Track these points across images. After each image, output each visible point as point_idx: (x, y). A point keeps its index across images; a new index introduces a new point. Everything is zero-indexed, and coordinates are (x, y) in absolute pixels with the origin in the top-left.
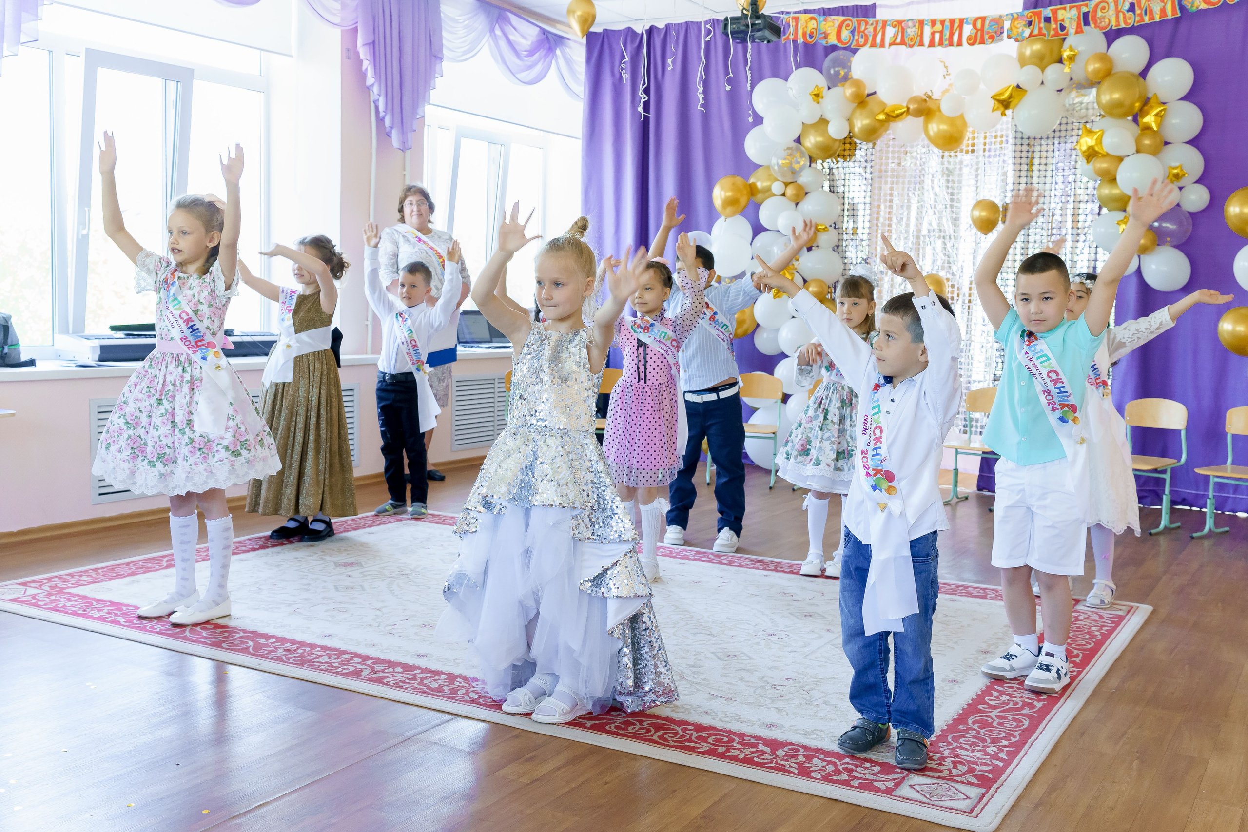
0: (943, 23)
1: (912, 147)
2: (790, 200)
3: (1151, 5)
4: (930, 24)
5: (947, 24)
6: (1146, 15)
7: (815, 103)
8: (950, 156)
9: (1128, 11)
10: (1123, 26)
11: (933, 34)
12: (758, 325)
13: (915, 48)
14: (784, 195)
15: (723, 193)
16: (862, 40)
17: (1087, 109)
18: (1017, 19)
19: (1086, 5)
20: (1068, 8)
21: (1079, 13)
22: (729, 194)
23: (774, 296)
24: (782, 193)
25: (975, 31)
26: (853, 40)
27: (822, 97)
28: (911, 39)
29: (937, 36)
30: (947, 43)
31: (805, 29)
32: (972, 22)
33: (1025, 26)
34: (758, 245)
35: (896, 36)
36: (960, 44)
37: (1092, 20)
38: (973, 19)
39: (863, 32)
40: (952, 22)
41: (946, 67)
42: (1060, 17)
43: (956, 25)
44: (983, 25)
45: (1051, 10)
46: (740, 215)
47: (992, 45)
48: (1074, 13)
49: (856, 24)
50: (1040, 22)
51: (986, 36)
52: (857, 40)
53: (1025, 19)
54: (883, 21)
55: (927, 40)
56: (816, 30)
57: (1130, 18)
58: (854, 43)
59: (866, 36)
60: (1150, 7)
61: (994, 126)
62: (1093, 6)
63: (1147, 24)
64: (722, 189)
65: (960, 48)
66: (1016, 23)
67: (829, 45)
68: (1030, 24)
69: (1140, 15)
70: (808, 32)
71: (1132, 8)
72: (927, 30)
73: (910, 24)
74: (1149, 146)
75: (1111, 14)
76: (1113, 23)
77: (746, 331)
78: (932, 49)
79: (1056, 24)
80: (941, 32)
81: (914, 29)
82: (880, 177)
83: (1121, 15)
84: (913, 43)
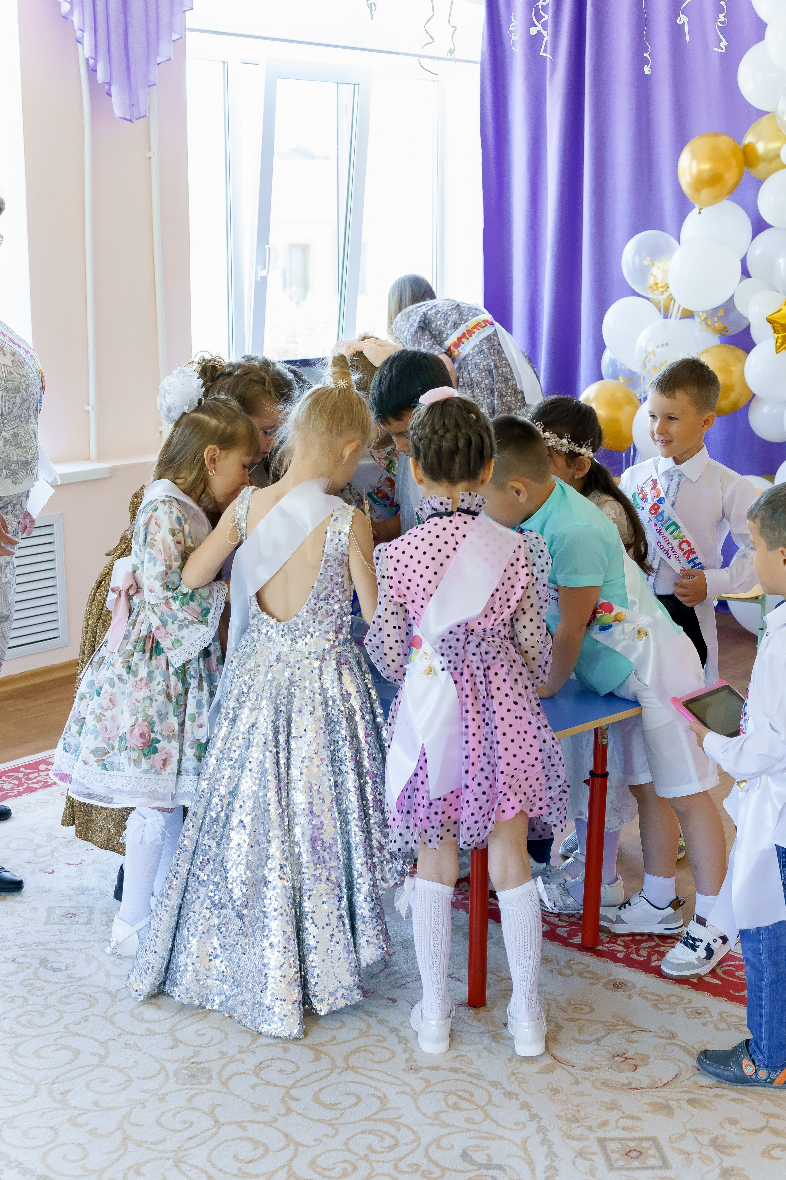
12: (754, 395)
15: (694, 164)
22: (706, 166)
23: (777, 348)
34: (758, 252)
46: (728, 199)
64: (694, 156)
77: (736, 403)
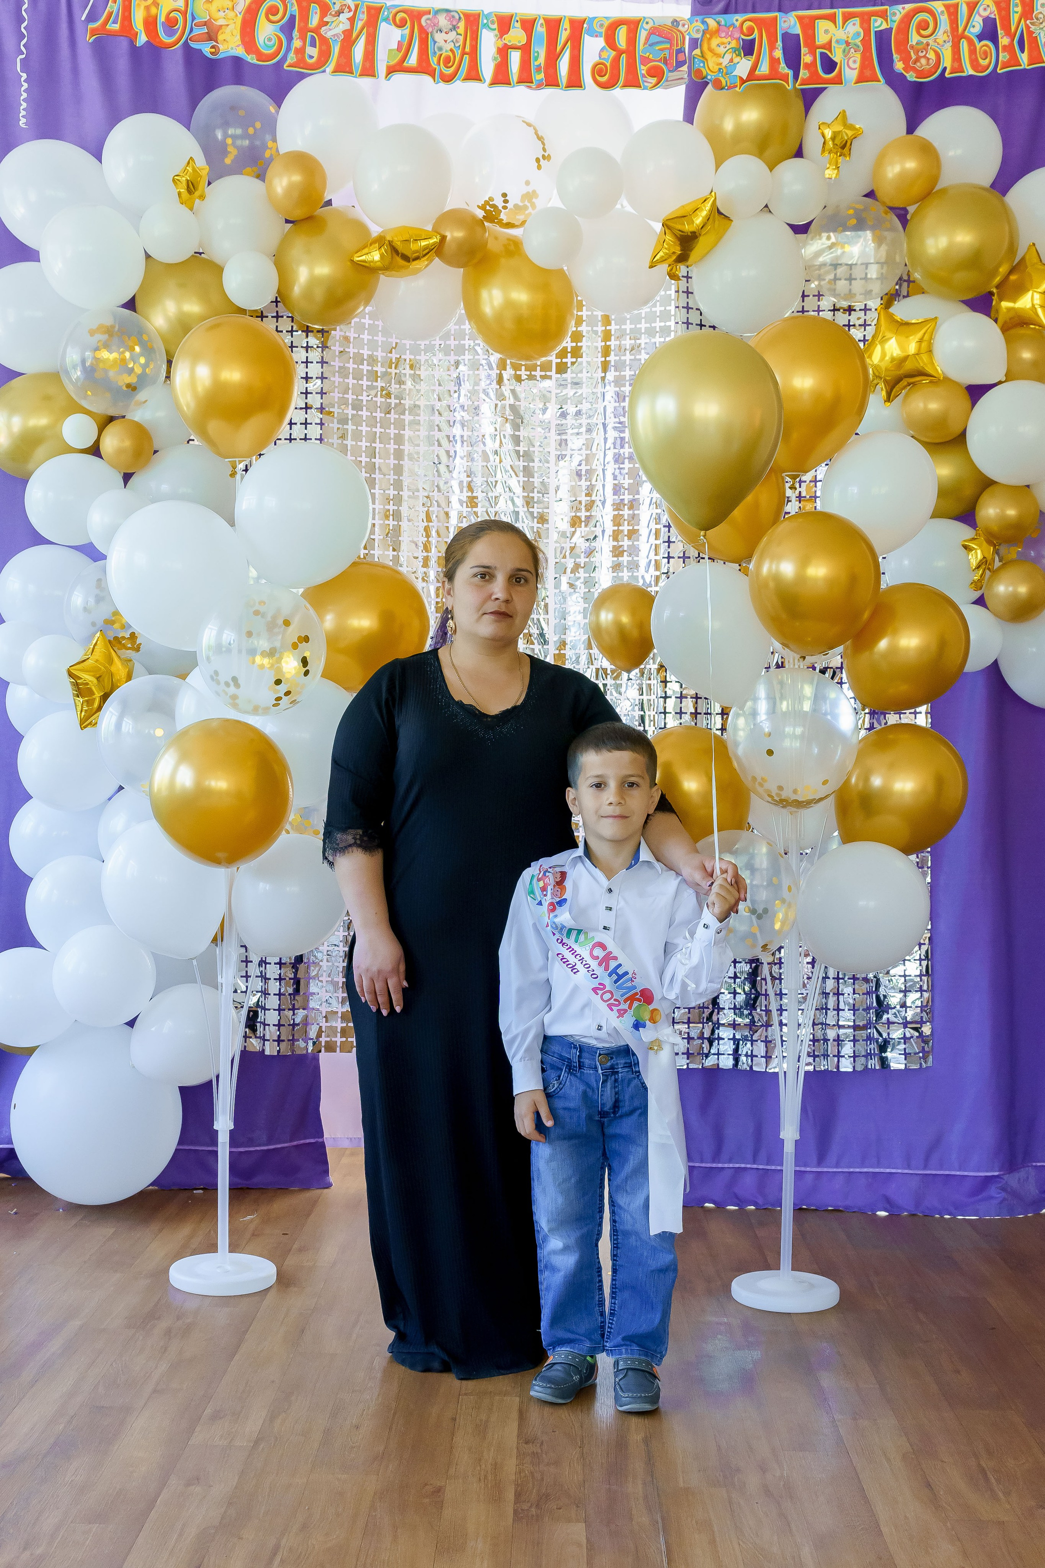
0: (528, 25)
1: (415, 351)
2: (112, 466)
3: (1033, 28)
4: (495, 26)
5: (540, 30)
6: (1022, 51)
7: (184, 209)
8: (518, 379)
9: (981, 37)
10: (969, 71)
11: (504, 52)
13: (458, 85)
14: (95, 451)
16: (313, 52)
17: (850, 279)
18: (718, 32)
19: (883, 15)
20: (839, 19)
21: (867, 32)
23: (82, 722)
24: (89, 443)
25: (614, 53)
26: (288, 49)
27: (202, 197)
28: (447, 60)
29: (515, 58)
30: (541, 76)
31: (153, 11)
32: (603, 30)
33: (735, 50)
35: (404, 49)
36: (575, 82)
37: (898, 52)
38: (606, 23)
39: (316, 30)
40: (553, 25)
41: (540, 138)
42: (821, 39)
43: (564, 34)
44: (632, 40)
45: (800, 18)
47: (659, 91)
48: (854, 28)
49: (296, 7)
50: (772, 48)
51: (642, 69)
52: (301, 51)
53: (737, 35)
54: (369, 8)
55: (487, 68)
56: (184, 14)
57: (985, 55)
58: (292, 58)
59: (325, 41)
60: (1030, 33)
61: (645, 303)
62: (898, 18)
63: (1025, 69)
65: (575, 92)
66: (715, 42)
67: (220, 56)
68: (748, 48)
69: (1009, 48)
70: (162, 18)
71: (989, 33)
72: (489, 43)
73: (443, 21)
74: (1035, 364)
75: (940, 41)
76: (947, 62)
78: (501, 90)
79: (812, 52)
80: (526, 49)
81: (453, 35)
82: (344, 421)
83: (964, 45)
84: (449, 71)
